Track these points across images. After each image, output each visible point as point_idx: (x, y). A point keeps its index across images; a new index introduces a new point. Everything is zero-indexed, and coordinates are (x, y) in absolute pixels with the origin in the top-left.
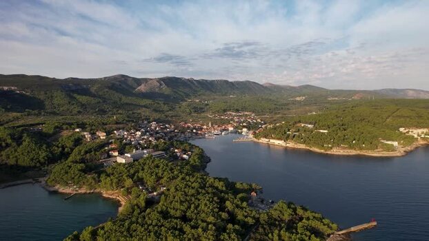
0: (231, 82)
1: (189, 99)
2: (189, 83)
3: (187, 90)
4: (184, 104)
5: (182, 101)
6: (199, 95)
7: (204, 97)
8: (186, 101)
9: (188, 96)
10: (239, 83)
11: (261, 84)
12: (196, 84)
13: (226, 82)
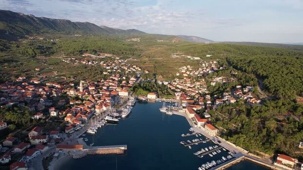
0: (73, 23)
1: (31, 36)
2: (29, 19)
3: (27, 27)
4: (25, 41)
5: (22, 37)
6: (43, 33)
7: (48, 35)
8: (27, 38)
9: (28, 33)
10: (79, 24)
11: (99, 26)
12: (38, 22)
13: (69, 22)
